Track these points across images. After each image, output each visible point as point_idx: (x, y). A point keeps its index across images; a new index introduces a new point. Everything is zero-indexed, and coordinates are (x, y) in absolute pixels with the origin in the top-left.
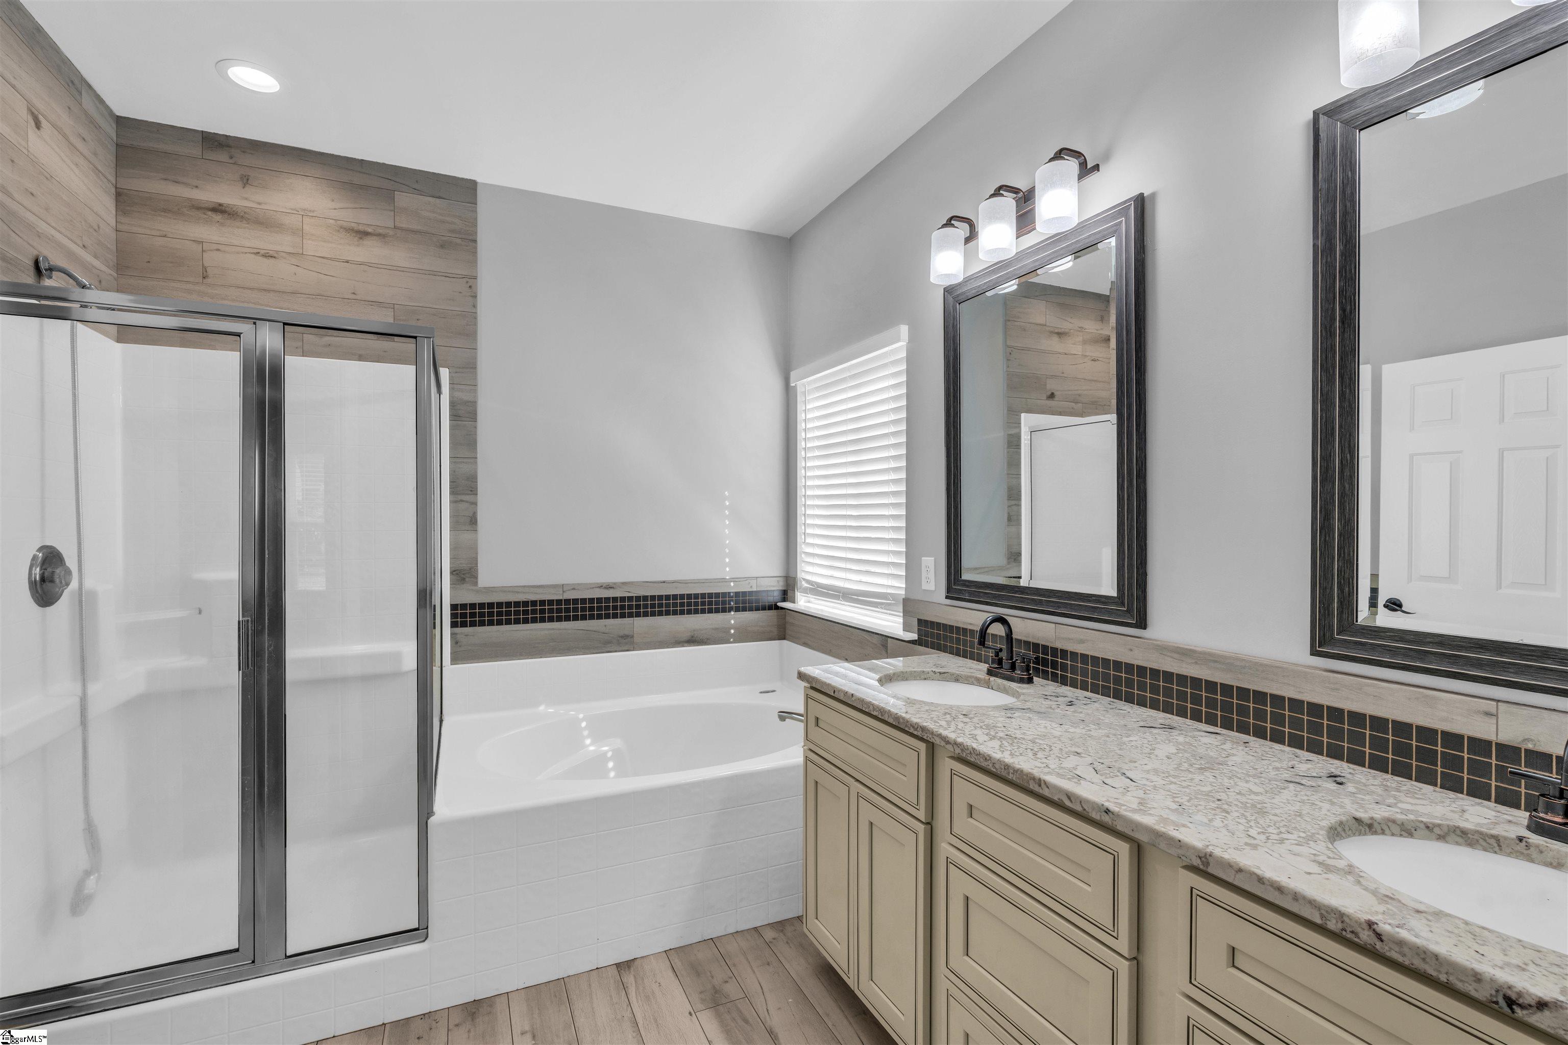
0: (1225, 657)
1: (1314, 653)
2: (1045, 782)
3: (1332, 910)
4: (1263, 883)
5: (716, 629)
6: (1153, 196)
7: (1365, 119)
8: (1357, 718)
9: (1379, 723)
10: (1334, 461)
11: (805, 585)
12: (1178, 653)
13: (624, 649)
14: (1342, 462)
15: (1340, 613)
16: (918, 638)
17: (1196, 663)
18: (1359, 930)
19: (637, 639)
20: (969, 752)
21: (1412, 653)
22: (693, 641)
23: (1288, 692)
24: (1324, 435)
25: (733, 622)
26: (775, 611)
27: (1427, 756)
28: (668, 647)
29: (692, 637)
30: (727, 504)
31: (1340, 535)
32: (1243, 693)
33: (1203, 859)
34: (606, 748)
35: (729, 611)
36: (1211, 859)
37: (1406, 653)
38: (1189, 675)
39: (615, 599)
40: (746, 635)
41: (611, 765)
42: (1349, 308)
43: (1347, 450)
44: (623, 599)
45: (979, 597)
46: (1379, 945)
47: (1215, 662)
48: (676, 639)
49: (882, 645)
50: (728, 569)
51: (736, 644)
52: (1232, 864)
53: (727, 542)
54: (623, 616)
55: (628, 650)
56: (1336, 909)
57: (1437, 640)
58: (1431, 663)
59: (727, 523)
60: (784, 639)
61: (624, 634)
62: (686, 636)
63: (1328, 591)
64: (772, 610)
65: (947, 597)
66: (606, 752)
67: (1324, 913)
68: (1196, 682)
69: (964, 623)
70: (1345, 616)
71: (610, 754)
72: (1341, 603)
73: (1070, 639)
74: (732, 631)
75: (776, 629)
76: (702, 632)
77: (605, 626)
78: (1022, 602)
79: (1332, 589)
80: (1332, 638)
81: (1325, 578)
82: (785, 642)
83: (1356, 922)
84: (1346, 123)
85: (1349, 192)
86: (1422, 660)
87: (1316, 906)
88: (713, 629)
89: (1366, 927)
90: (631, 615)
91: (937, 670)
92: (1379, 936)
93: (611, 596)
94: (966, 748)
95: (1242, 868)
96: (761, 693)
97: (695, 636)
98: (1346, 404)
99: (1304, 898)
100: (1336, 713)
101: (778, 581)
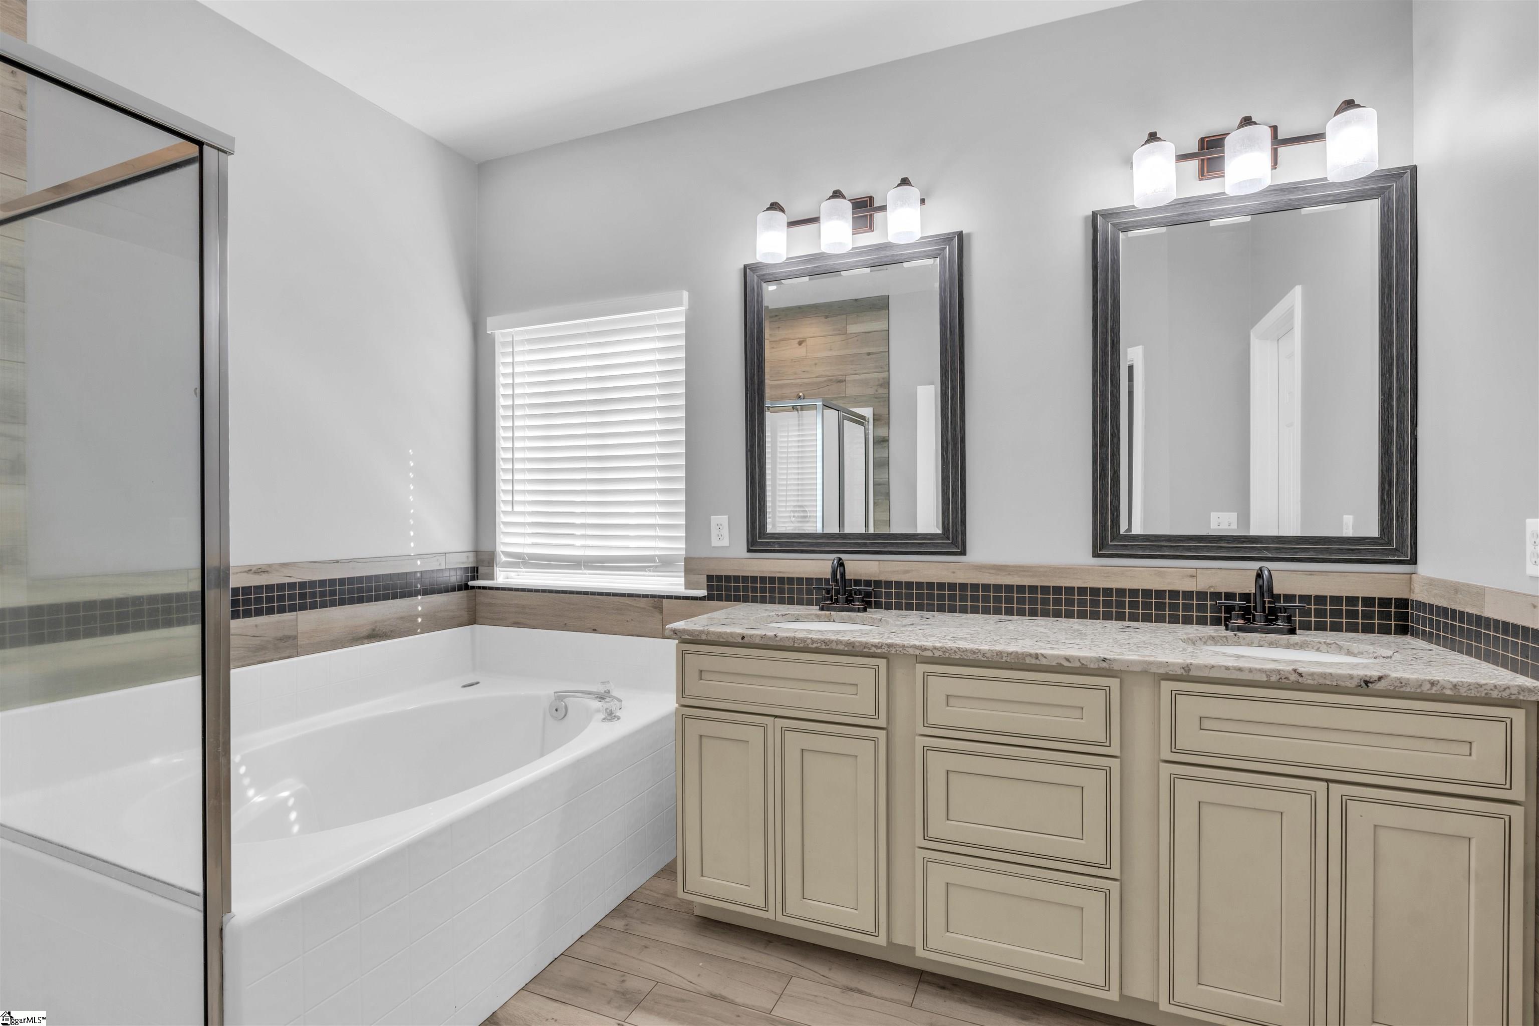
0: (1031, 567)
1: (1096, 555)
2: (1042, 655)
3: (1273, 670)
4: (1229, 669)
5: (402, 618)
6: (969, 235)
7: (1124, 226)
8: (1121, 592)
9: (1134, 592)
10: (1108, 433)
11: (504, 559)
12: (995, 569)
13: (283, 655)
14: (1112, 435)
15: (1112, 528)
16: (708, 593)
17: (1009, 574)
18: (1289, 675)
19: (301, 641)
20: (953, 651)
21: (1154, 548)
22: (375, 635)
23: (1076, 583)
24: (1101, 417)
25: (420, 608)
26: (465, 591)
27: (1160, 606)
28: (343, 647)
29: (374, 630)
30: (412, 464)
31: (1111, 480)
32: (1045, 589)
33: (1186, 668)
34: (285, 794)
35: (416, 596)
36: (1191, 667)
37: (1151, 548)
38: (1003, 584)
39: (270, 588)
40: (436, 623)
41: (293, 816)
42: (1116, 339)
43: (1115, 427)
44: (281, 587)
45: (793, 546)
46: (1300, 679)
47: (1025, 571)
48: (354, 635)
49: (655, 608)
50: (412, 545)
51: (426, 635)
52: (1207, 665)
53: (412, 511)
54: (282, 610)
55: (289, 657)
56: (1275, 669)
57: (1167, 538)
58: (1164, 552)
59: (412, 488)
60: (475, 623)
61: (284, 636)
62: (365, 631)
63: (1104, 515)
64: (462, 590)
65: (749, 551)
66: (286, 799)
67: (1268, 673)
68: (1009, 588)
69: (772, 572)
70: (1115, 530)
71: (291, 802)
72: (1112, 521)
73: (895, 572)
74: (420, 620)
75: (466, 613)
76: (385, 623)
77: (256, 626)
78: (845, 546)
79: (1107, 513)
80: (1107, 544)
81: (1103, 507)
82: (478, 629)
83: (1288, 672)
84: (1113, 225)
85: (1116, 268)
86: (1160, 551)
87: (1263, 672)
88: (397, 618)
89: (1293, 672)
90: (292, 609)
91: (780, 613)
92: (1301, 675)
93: (264, 583)
94: (949, 649)
95: (1214, 665)
96: (464, 686)
97: (377, 629)
98: (1114, 399)
99: (1256, 669)
100: (1108, 591)
101: (467, 557)
